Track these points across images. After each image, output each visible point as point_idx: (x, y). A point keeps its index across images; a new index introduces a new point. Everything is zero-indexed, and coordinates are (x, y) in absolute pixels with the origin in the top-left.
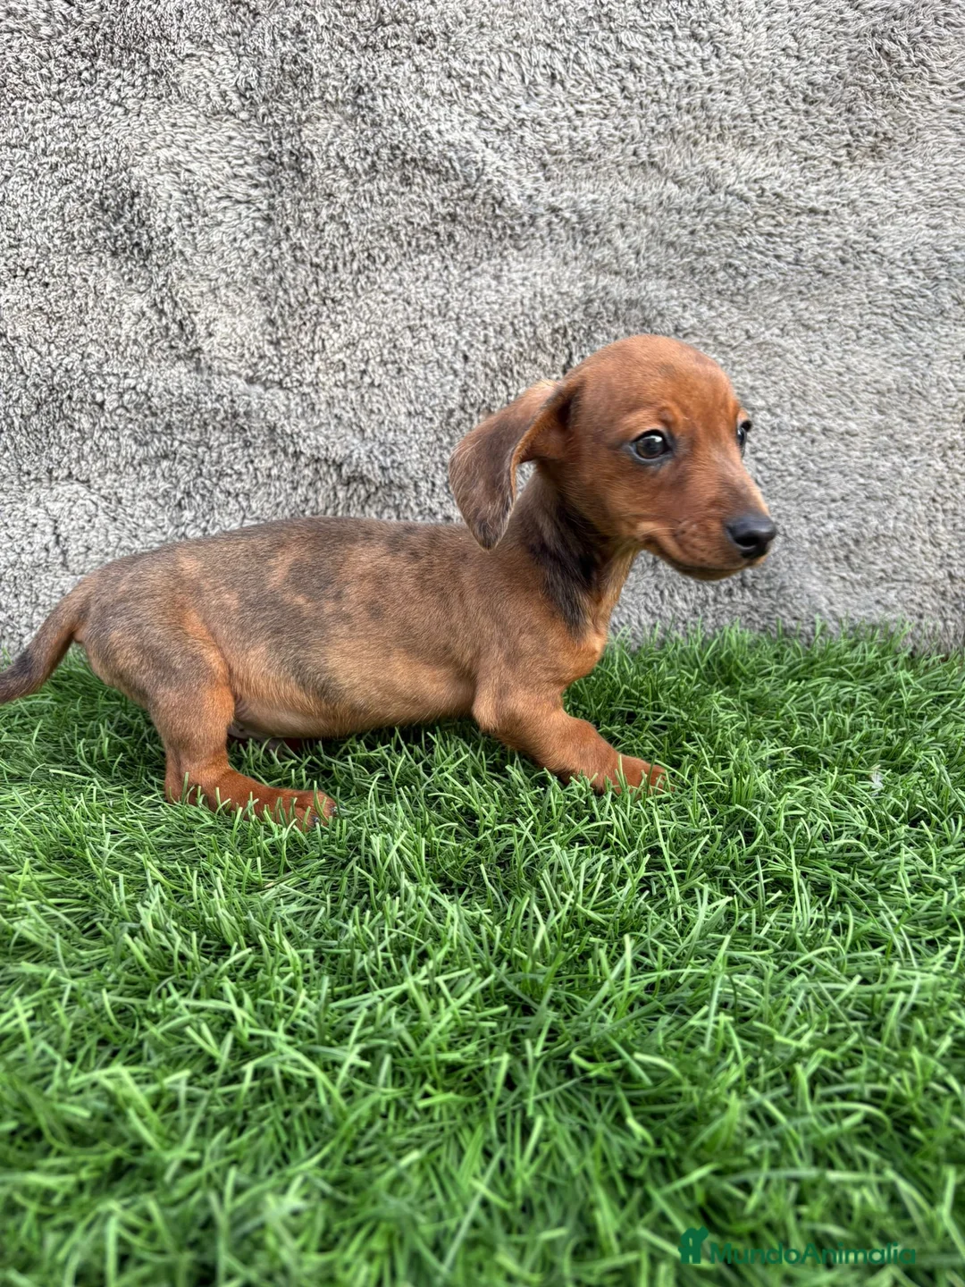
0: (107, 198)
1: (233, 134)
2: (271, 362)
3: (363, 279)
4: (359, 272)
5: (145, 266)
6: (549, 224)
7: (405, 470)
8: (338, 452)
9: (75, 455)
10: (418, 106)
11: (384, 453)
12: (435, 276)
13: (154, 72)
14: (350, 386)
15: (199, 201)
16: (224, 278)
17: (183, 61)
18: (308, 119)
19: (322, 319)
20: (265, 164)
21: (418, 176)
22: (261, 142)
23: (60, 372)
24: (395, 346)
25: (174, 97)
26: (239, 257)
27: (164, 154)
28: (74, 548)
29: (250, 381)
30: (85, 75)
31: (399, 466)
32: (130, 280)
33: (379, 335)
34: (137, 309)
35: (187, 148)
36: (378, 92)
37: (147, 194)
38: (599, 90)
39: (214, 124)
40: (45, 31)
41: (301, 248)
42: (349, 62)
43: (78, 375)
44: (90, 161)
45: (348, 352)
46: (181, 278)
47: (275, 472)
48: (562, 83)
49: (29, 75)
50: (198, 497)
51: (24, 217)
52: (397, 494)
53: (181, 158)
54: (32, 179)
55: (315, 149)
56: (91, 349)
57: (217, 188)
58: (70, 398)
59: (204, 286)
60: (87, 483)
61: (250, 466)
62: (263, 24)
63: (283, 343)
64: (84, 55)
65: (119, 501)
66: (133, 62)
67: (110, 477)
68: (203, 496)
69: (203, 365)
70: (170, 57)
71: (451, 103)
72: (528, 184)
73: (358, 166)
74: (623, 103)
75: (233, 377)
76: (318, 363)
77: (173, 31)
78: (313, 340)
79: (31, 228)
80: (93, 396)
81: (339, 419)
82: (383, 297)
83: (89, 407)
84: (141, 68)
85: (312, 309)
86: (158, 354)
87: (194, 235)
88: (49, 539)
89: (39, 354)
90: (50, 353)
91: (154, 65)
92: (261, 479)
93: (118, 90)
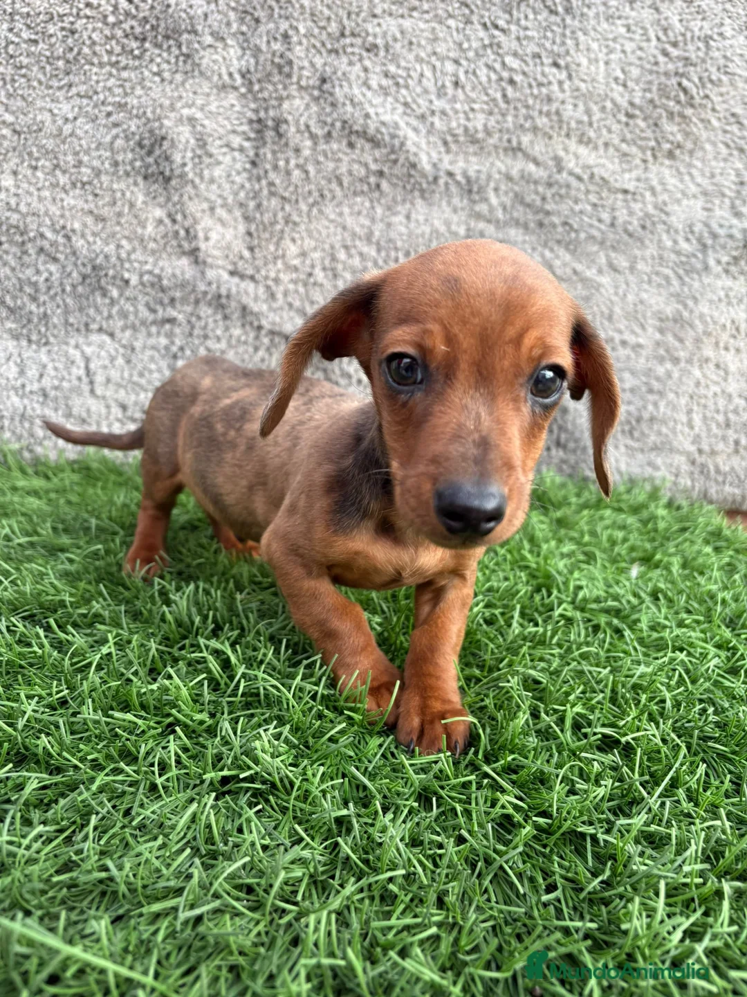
0: (143, 139)
1: (235, 102)
2: (247, 262)
3: (315, 211)
4: (313, 205)
5: (165, 188)
6: (447, 184)
9: (105, 314)
10: (364, 95)
12: (365, 212)
13: (183, 55)
14: (299, 283)
15: (208, 146)
16: (219, 201)
17: (205, 49)
18: (288, 98)
19: (286, 235)
20: (255, 126)
21: (360, 143)
22: (252, 110)
23: (101, 257)
24: (333, 258)
25: (196, 73)
26: (231, 188)
27: (186, 112)
28: (99, 379)
29: (231, 273)
30: (136, 52)
32: (155, 197)
33: (322, 249)
34: (159, 217)
35: (202, 109)
36: (337, 83)
37: (172, 140)
38: (487, 94)
39: (223, 95)
40: (111, 19)
41: (274, 185)
42: (319, 61)
43: (113, 259)
44: (135, 112)
45: (300, 259)
46: (190, 198)
48: (463, 88)
49: (97, 48)
51: (86, 147)
53: (198, 116)
54: (92, 121)
55: (290, 118)
56: (124, 242)
57: (220, 138)
58: (106, 275)
59: (205, 206)
60: (112, 335)
61: (227, 334)
62: (262, 29)
63: (257, 250)
64: (136, 38)
65: (133, 349)
66: (169, 47)
67: (128, 333)
69: (200, 260)
70: (196, 46)
71: (386, 94)
72: (434, 155)
73: (319, 133)
74: (503, 105)
75: (220, 270)
76: (279, 265)
77: (199, 28)
79: (89, 155)
80: (123, 275)
81: (290, 305)
82: (327, 223)
83: (118, 282)
84: (175, 51)
85: (278, 227)
86: (169, 249)
87: (202, 170)
88: (82, 372)
89: (88, 243)
90: (95, 242)
91: (184, 49)
92: (234, 342)
93: (158, 65)
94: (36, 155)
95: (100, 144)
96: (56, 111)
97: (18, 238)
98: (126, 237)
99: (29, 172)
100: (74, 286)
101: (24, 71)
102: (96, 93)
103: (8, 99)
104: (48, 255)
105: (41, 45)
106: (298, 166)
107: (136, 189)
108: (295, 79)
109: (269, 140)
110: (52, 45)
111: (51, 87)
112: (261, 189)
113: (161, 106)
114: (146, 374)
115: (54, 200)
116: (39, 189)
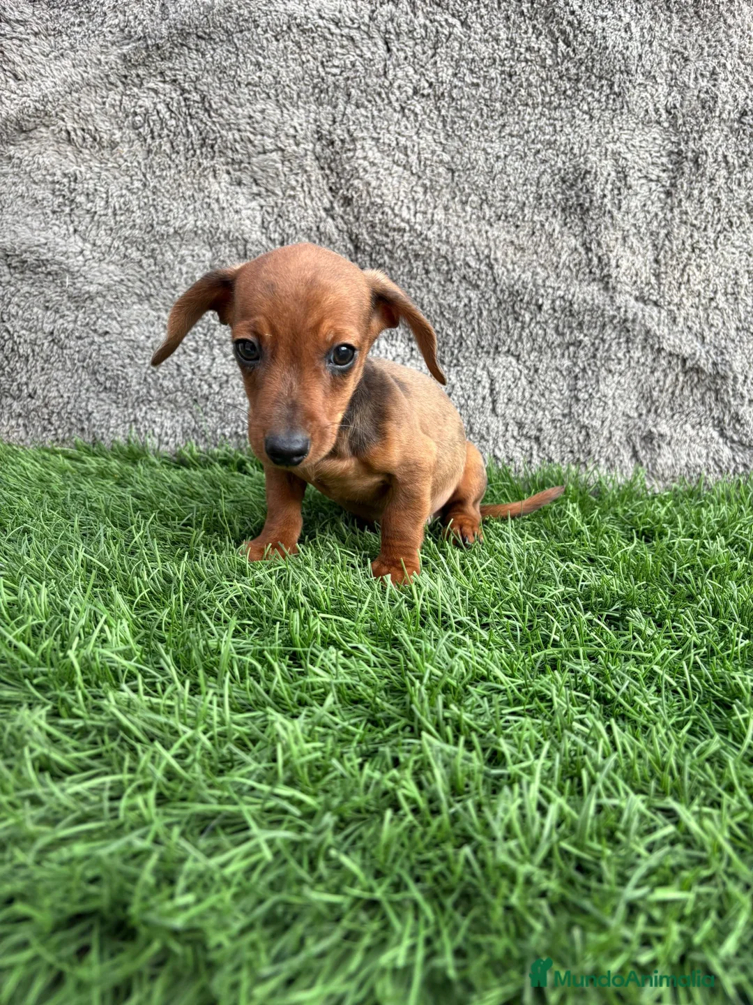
0: (568, 174)
1: (657, 136)
2: (652, 288)
3: (722, 237)
4: (721, 232)
5: (582, 219)
7: (730, 366)
8: (686, 351)
9: (515, 337)
11: (716, 354)
13: (615, 93)
14: (701, 308)
15: (628, 178)
16: (633, 230)
17: (635, 88)
18: (708, 130)
19: (692, 262)
20: (674, 157)
22: (673, 143)
23: (519, 284)
24: (736, 283)
25: (625, 110)
26: (645, 217)
27: (610, 146)
28: (502, 399)
29: (637, 299)
30: (569, 92)
31: (725, 362)
32: (570, 228)
33: (726, 275)
34: (573, 245)
35: (626, 144)
37: (596, 174)
39: (646, 130)
41: (686, 213)
42: (741, 95)
43: (530, 286)
44: (562, 149)
45: (704, 285)
46: (606, 228)
47: (642, 360)
49: (533, 90)
50: (590, 373)
51: (513, 182)
52: (719, 382)
53: (622, 150)
54: (521, 158)
55: (709, 149)
56: (539, 270)
57: (641, 171)
58: (521, 300)
59: (619, 235)
60: (518, 358)
61: (628, 355)
62: (691, 67)
63: (663, 276)
64: (569, 79)
65: (536, 371)
66: (602, 86)
67: (535, 354)
68: (593, 371)
69: (610, 286)
70: (628, 84)
73: (736, 162)
75: (627, 296)
76: (683, 291)
77: (634, 68)
78: (682, 275)
79: (515, 190)
80: (537, 300)
81: (690, 329)
82: (733, 250)
83: (532, 307)
84: (607, 90)
85: (685, 254)
86: (581, 276)
87: (620, 201)
88: (487, 391)
89: (508, 270)
90: (514, 270)
91: (616, 89)
92: (633, 364)
93: (589, 104)
94: (467, 191)
95: (527, 179)
96: (489, 150)
97: (445, 267)
98: (542, 265)
99: (459, 207)
100: (490, 311)
101: (464, 113)
102: (527, 132)
103: (446, 139)
104: (470, 283)
105: (482, 88)
106: (710, 194)
107: (554, 221)
108: (717, 114)
109: (687, 171)
110: (491, 88)
111: (486, 128)
112: (673, 218)
113: (588, 142)
114: (547, 394)
115: (480, 231)
116: (466, 222)
